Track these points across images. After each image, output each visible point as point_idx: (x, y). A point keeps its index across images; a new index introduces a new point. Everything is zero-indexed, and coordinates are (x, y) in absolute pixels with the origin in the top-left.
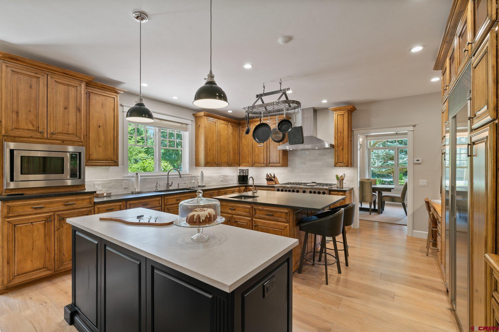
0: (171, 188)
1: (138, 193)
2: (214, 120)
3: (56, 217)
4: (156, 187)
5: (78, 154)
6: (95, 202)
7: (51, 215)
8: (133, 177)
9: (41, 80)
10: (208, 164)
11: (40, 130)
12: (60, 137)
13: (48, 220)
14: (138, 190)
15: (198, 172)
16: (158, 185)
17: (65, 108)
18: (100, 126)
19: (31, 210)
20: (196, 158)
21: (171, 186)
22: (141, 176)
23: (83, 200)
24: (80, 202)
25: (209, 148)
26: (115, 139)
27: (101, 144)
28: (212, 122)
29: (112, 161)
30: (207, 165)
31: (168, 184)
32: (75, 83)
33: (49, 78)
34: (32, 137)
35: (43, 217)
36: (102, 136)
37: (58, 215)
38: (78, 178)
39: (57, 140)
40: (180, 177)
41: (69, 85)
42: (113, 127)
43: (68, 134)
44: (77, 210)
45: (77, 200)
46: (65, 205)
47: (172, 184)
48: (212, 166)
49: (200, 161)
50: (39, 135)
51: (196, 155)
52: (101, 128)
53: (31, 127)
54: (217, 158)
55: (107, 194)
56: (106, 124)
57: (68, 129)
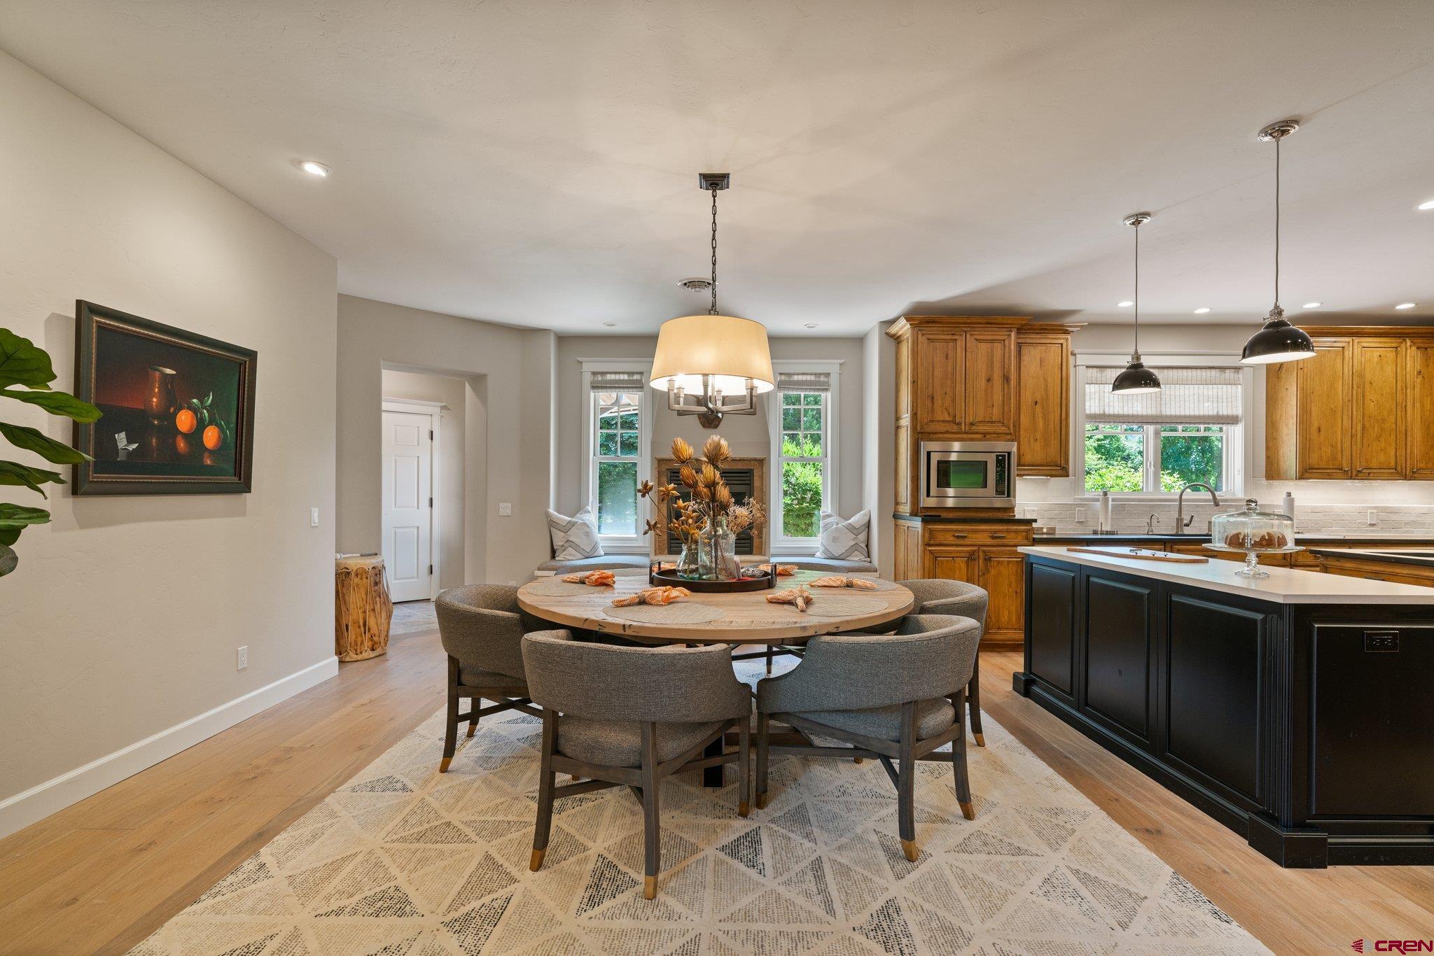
0: (1188, 529)
1: (1107, 533)
2: (1335, 342)
3: (981, 555)
4: (1150, 525)
5: (1006, 454)
6: (1034, 539)
7: (975, 551)
8: (1097, 500)
9: (958, 343)
10: (1307, 471)
11: (957, 420)
12: (982, 428)
13: (971, 558)
14: (1109, 528)
15: (1274, 496)
16: (1154, 521)
17: (988, 380)
18: (1036, 403)
19: (951, 539)
20: (1268, 457)
21: (1187, 525)
22: (1113, 500)
23: (1016, 532)
24: (1012, 535)
25: (1316, 425)
26: (1064, 423)
27: (1038, 435)
28: (1329, 351)
29: (1057, 466)
30: (1307, 475)
31: (1179, 520)
32: (1001, 334)
33: (968, 336)
34: (947, 432)
35: (965, 552)
36: (1040, 419)
37: (984, 551)
38: (1006, 496)
39: (977, 433)
40: (1217, 504)
41: (993, 341)
42: (1059, 401)
43: (992, 422)
44: (1008, 548)
45: (1008, 531)
46: (993, 538)
47: (1191, 521)
48: (1329, 476)
49: (1282, 464)
50: (955, 428)
51: (1267, 448)
52: (1038, 405)
53: (947, 418)
54: (1347, 453)
55: (1049, 529)
56: (1047, 395)
57: (992, 415)
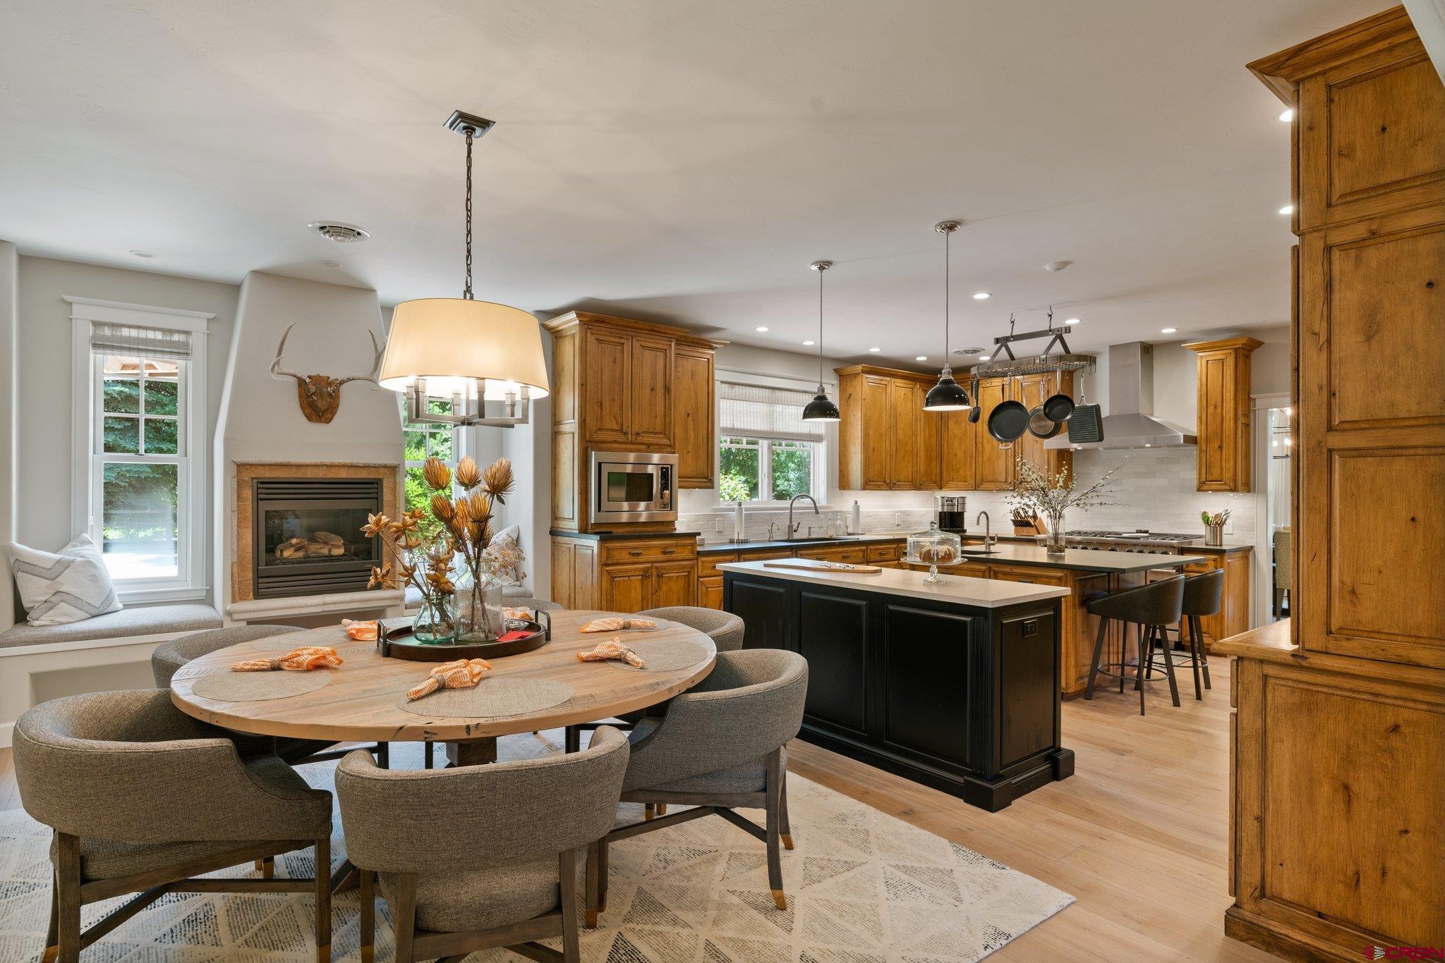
0: (796, 536)
1: (739, 542)
2: (882, 380)
3: (654, 572)
4: (771, 532)
5: (669, 466)
6: (698, 552)
7: (648, 568)
8: (733, 510)
9: (625, 347)
10: (872, 482)
11: (624, 430)
12: (647, 439)
13: (645, 575)
14: (742, 537)
15: (847, 502)
16: (775, 527)
17: (652, 390)
18: (688, 415)
19: (628, 556)
20: (840, 471)
21: (795, 531)
22: (747, 509)
23: (683, 546)
24: (680, 550)
25: (872, 445)
26: (710, 436)
27: (690, 448)
28: (879, 387)
29: (705, 478)
30: (867, 487)
31: (790, 527)
32: (662, 344)
33: (634, 341)
34: (615, 442)
35: (638, 569)
36: (692, 432)
37: (656, 568)
38: (670, 509)
39: (642, 443)
40: (817, 512)
41: (656, 349)
42: (706, 415)
43: (655, 433)
44: (676, 563)
45: (677, 546)
46: (664, 553)
47: (798, 528)
48: (878, 488)
49: (851, 477)
50: (622, 438)
51: (840, 463)
52: (690, 418)
53: (615, 427)
54: (888, 469)
56: (697, 409)
57: (655, 425)
